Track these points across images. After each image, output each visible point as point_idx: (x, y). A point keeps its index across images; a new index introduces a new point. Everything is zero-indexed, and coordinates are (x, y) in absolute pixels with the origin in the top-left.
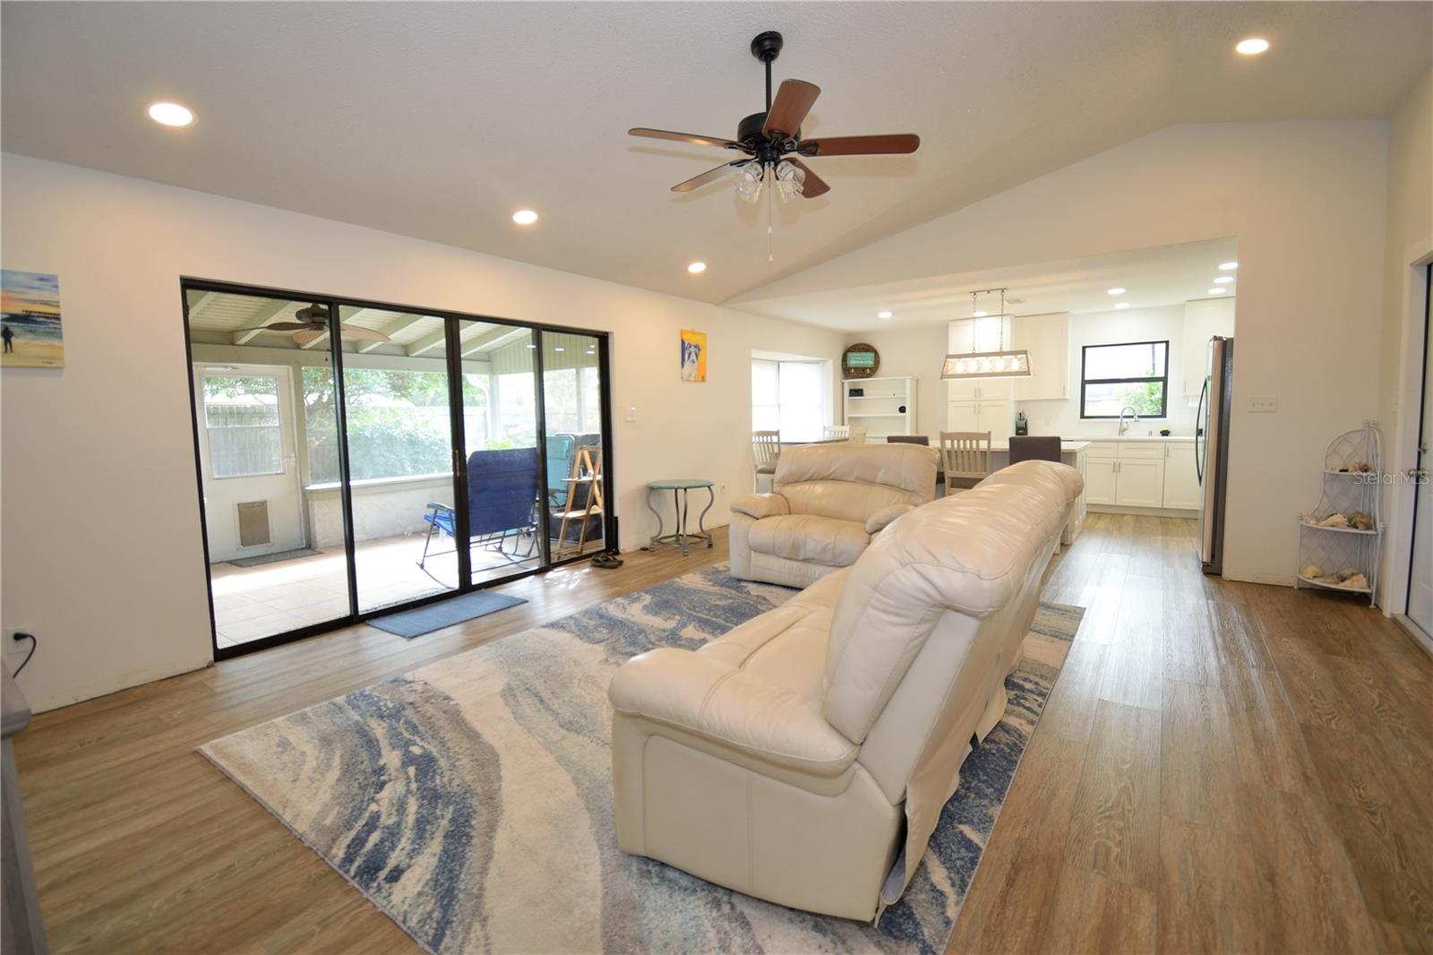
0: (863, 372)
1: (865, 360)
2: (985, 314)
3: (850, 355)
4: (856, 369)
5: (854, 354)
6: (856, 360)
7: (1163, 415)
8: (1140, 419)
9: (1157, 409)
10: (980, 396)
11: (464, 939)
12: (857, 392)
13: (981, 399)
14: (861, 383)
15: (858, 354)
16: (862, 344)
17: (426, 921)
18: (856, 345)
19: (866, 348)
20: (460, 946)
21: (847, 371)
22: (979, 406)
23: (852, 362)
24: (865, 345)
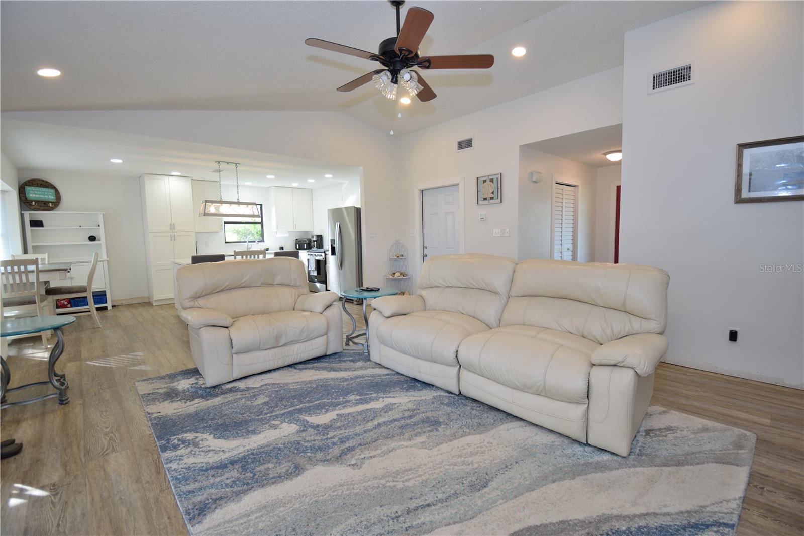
0: (45, 205)
1: (47, 195)
2: (179, 174)
3: (28, 189)
4: (37, 202)
5: (33, 188)
6: (33, 193)
7: (262, 241)
8: (259, 243)
9: (258, 238)
10: (174, 229)
11: (720, 513)
12: (37, 224)
13: (175, 231)
14: (40, 215)
15: (37, 189)
16: (39, 180)
17: (722, 533)
18: (34, 180)
19: (45, 184)
20: (726, 514)
21: (25, 202)
22: (175, 235)
23: (31, 195)
24: (43, 181)
